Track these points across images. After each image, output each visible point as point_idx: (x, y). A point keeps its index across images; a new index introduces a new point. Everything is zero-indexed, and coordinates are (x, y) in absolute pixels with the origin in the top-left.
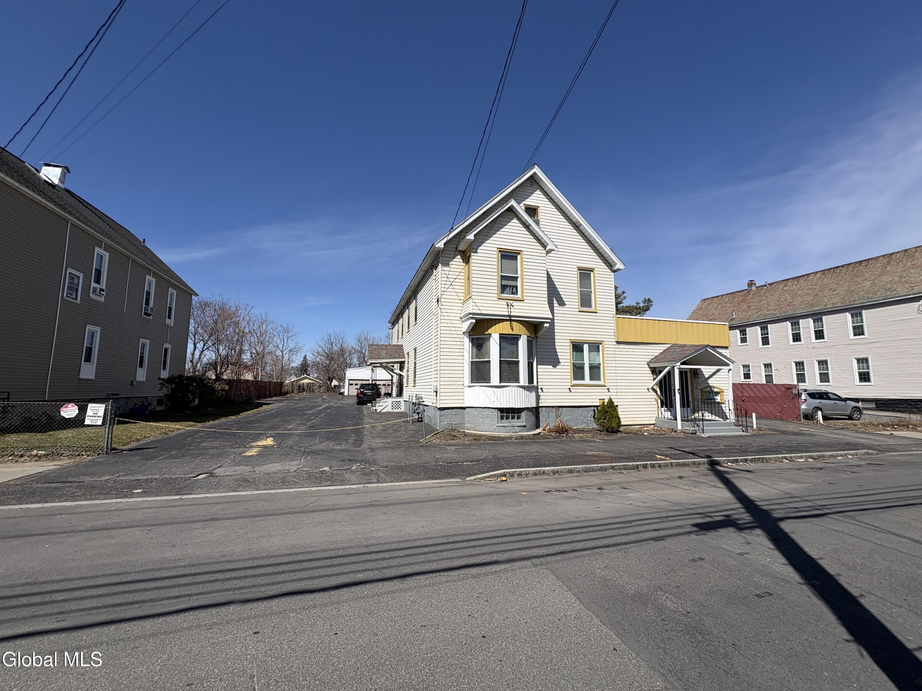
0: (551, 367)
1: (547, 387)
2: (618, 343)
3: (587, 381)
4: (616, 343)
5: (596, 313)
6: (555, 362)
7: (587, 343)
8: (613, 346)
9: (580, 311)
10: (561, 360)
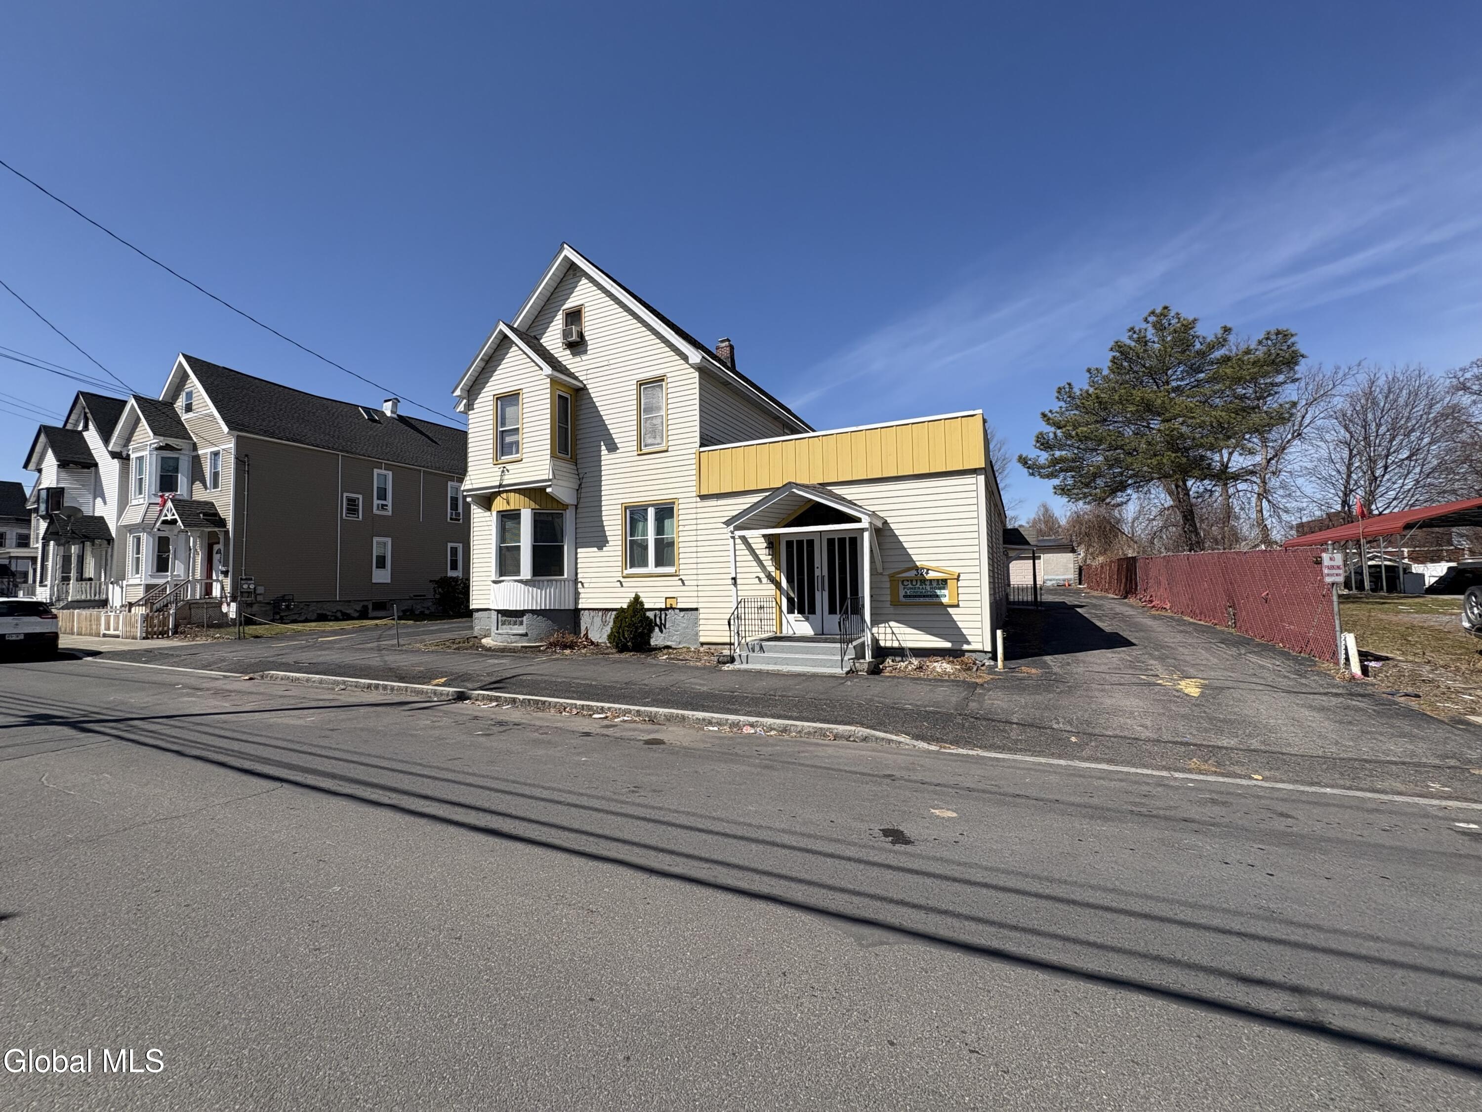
0: (595, 549)
1: (589, 580)
2: (703, 497)
3: (651, 568)
4: (698, 499)
5: (667, 451)
6: (600, 542)
7: (652, 505)
8: (694, 505)
9: (639, 455)
10: (609, 538)
